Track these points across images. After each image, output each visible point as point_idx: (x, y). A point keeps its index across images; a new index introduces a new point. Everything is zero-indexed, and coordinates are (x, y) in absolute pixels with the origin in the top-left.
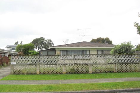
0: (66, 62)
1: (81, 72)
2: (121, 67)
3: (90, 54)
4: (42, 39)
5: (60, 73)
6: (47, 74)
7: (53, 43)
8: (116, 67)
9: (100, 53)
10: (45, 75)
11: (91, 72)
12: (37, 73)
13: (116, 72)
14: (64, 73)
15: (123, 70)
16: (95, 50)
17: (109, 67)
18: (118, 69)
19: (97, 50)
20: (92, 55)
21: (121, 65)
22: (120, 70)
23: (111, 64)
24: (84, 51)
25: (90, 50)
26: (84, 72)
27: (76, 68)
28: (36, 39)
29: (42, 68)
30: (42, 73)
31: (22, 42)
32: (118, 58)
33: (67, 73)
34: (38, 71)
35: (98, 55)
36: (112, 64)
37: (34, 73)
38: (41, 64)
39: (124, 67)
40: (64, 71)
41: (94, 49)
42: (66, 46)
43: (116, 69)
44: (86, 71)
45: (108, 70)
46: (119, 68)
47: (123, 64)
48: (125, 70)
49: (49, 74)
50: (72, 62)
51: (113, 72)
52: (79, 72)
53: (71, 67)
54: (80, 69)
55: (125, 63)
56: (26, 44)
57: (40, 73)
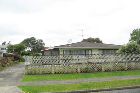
0: (80, 61)
1: (95, 71)
2: (131, 65)
3: (92, 53)
4: (33, 39)
5: (75, 72)
6: (62, 73)
7: (44, 43)
8: (126, 65)
9: (101, 52)
10: (60, 74)
11: (104, 71)
12: (52, 73)
13: (126, 70)
14: (78, 72)
15: (132, 68)
16: (97, 50)
17: (120, 65)
18: (127, 67)
19: (99, 50)
20: (94, 54)
21: (131, 63)
22: (130, 68)
23: (121, 62)
24: (87, 51)
25: (92, 50)
26: (97, 71)
27: (90, 67)
28: (27, 39)
29: (57, 68)
30: (57, 73)
31: (9, 42)
32: (127, 57)
33: (81, 72)
34: (53, 71)
35: (100, 54)
36: (123, 62)
37: (49, 73)
38: (56, 64)
39: (133, 65)
40: (79, 70)
41: (95, 49)
42: (69, 46)
43: (126, 67)
44: (100, 70)
45: (119, 68)
46: (129, 66)
47: (132, 62)
48: (134, 68)
49: (63, 73)
50: (86, 61)
51: (124, 70)
52: (92, 71)
53: (85, 66)
54: (94, 68)
55: (134, 62)
56: (17, 44)
57: (56, 73)
